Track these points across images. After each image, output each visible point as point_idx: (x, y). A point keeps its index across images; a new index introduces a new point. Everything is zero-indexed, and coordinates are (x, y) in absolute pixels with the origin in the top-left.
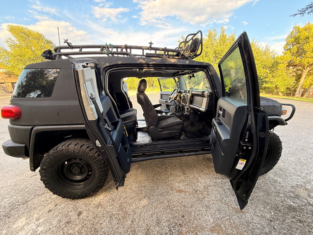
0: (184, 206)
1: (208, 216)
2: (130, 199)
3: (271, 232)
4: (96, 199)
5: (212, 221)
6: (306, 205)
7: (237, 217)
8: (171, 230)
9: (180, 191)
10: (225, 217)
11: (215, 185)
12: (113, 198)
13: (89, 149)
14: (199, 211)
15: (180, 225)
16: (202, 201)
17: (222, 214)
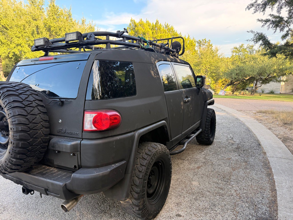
0: (212, 171)
1: (225, 168)
5: (228, 168)
7: (232, 161)
9: (199, 168)
10: (230, 164)
11: (205, 156)
12: (177, 195)
14: (220, 168)
15: (223, 178)
16: (214, 164)
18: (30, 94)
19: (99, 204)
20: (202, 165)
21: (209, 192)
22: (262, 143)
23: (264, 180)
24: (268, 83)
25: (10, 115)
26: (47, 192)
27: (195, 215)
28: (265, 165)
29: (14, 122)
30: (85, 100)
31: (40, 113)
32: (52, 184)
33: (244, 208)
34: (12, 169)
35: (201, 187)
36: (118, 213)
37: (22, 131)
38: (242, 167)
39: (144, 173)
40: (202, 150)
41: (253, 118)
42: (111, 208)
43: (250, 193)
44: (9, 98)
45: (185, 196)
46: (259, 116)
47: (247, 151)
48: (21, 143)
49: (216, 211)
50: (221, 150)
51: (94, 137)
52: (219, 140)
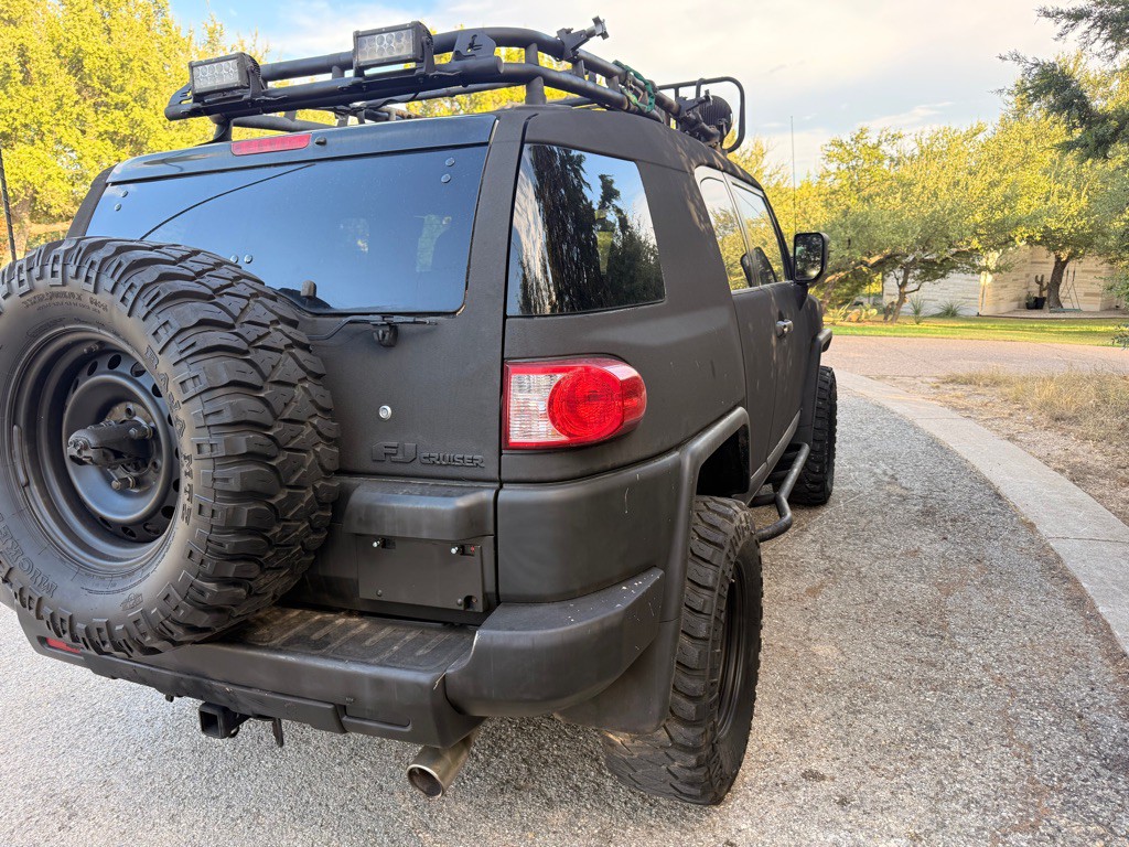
1: (911, 585)
5: (924, 586)
7: (925, 559)
16: (865, 576)
18: (252, 295)
19: (481, 757)
20: (822, 582)
21: (891, 679)
22: (1003, 491)
23: (1070, 623)
24: (943, 276)
25: (190, 384)
26: (345, 719)
27: (872, 768)
28: (1050, 569)
29: (211, 418)
30: (505, 317)
31: (305, 379)
32: (379, 683)
33: (1045, 729)
34: (191, 629)
35: (854, 663)
36: (571, 788)
37: (250, 457)
38: (972, 581)
39: (713, 618)
40: (799, 525)
41: (935, 402)
42: (535, 769)
43: (1041, 675)
44: (180, 308)
45: (807, 699)
46: (953, 393)
47: (964, 520)
48: (246, 509)
49: (944, 747)
50: (871, 521)
51: (555, 474)
52: (850, 487)
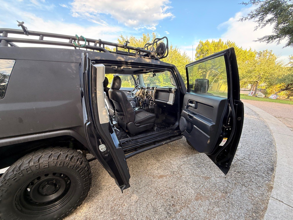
0: (170, 188)
1: (190, 189)
2: (119, 200)
3: (228, 185)
4: (79, 214)
5: (193, 192)
6: (237, 161)
7: (207, 182)
8: (168, 213)
9: (161, 177)
10: (201, 186)
11: (184, 164)
12: (100, 206)
13: (69, 158)
14: (182, 188)
15: (173, 205)
16: (181, 179)
17: (198, 184)
20: (167, 175)
28: (255, 212)
35: (133, 207)
38: (212, 199)
40: (188, 155)
45: (105, 211)
47: (243, 174)
